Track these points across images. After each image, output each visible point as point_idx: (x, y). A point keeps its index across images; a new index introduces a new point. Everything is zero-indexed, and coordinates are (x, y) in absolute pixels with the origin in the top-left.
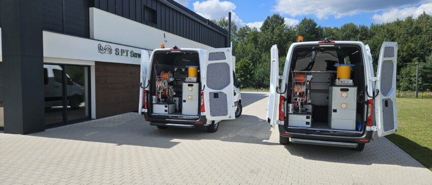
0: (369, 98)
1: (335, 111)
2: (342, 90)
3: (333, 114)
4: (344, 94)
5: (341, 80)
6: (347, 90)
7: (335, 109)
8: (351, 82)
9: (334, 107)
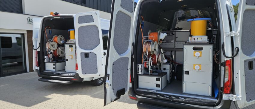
0: (226, 59)
1: (187, 73)
2: (195, 49)
3: (185, 76)
4: (197, 53)
5: (194, 37)
6: (201, 49)
7: (187, 70)
8: (205, 39)
9: (185, 69)
